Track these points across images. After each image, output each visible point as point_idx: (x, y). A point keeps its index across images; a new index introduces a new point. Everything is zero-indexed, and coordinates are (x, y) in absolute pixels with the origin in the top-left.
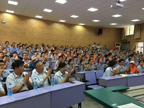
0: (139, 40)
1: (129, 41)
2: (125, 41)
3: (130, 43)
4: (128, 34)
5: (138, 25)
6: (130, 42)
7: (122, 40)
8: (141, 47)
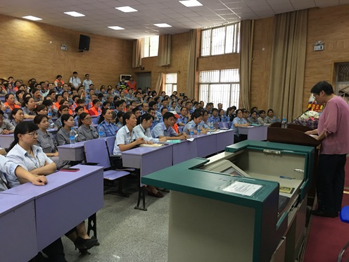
0: (168, 69)
1: (149, 70)
2: (140, 71)
3: (150, 75)
4: (146, 55)
5: (165, 35)
6: (150, 72)
7: (133, 66)
8: (173, 84)
